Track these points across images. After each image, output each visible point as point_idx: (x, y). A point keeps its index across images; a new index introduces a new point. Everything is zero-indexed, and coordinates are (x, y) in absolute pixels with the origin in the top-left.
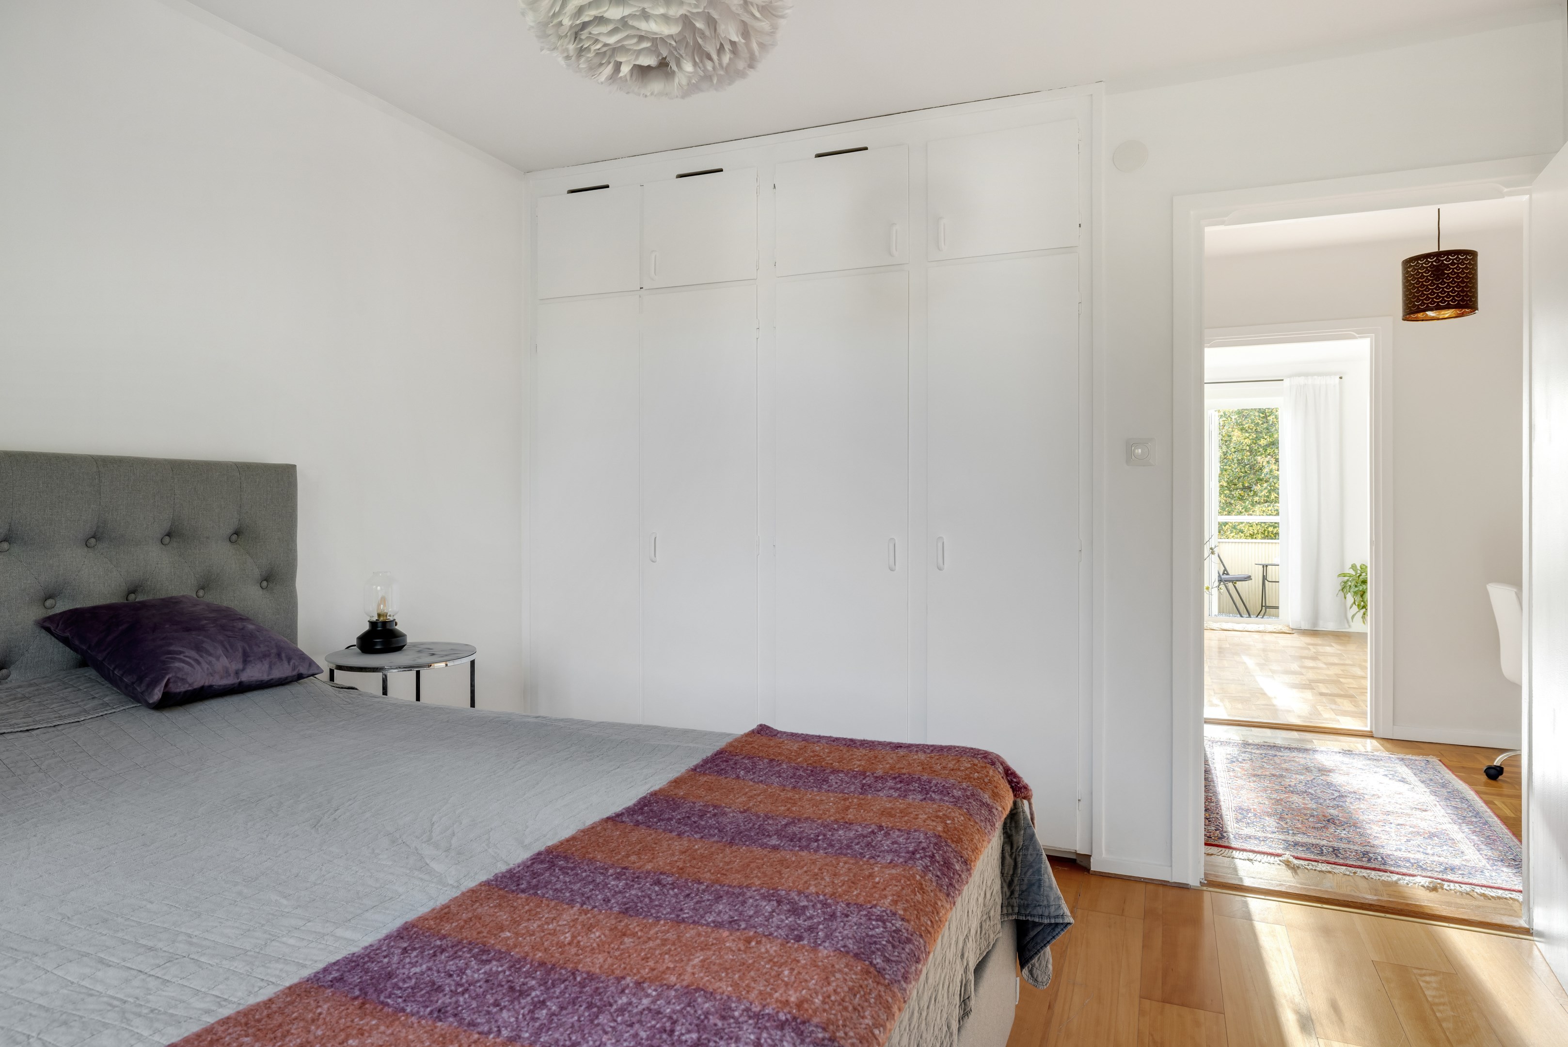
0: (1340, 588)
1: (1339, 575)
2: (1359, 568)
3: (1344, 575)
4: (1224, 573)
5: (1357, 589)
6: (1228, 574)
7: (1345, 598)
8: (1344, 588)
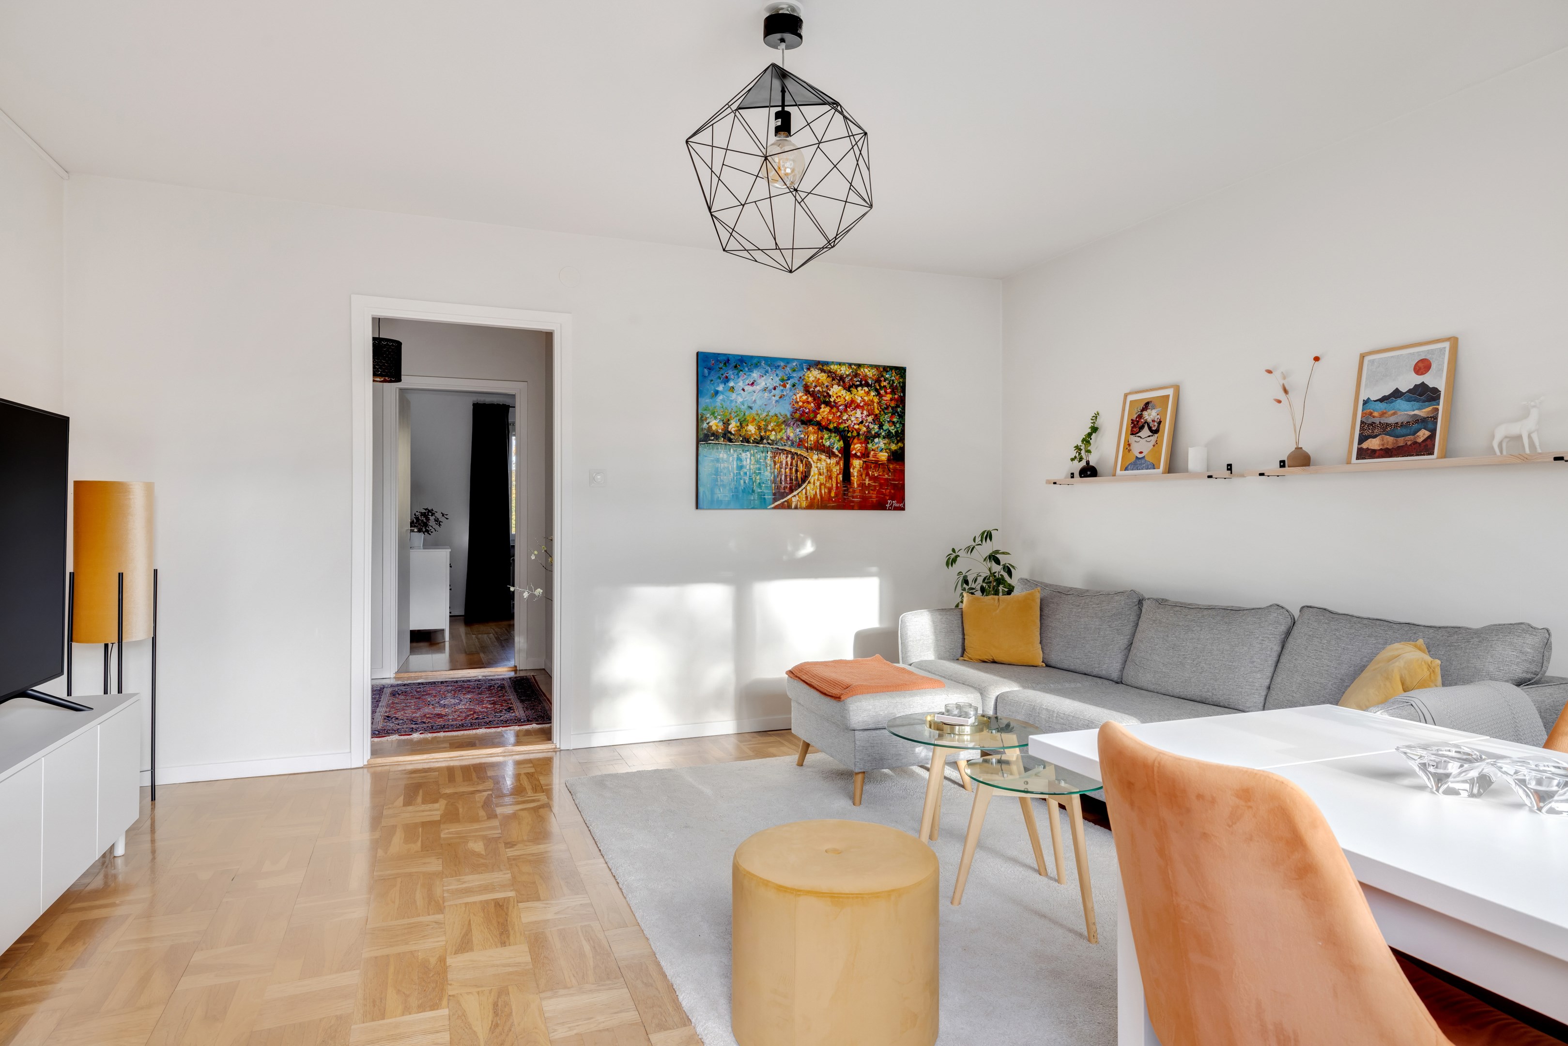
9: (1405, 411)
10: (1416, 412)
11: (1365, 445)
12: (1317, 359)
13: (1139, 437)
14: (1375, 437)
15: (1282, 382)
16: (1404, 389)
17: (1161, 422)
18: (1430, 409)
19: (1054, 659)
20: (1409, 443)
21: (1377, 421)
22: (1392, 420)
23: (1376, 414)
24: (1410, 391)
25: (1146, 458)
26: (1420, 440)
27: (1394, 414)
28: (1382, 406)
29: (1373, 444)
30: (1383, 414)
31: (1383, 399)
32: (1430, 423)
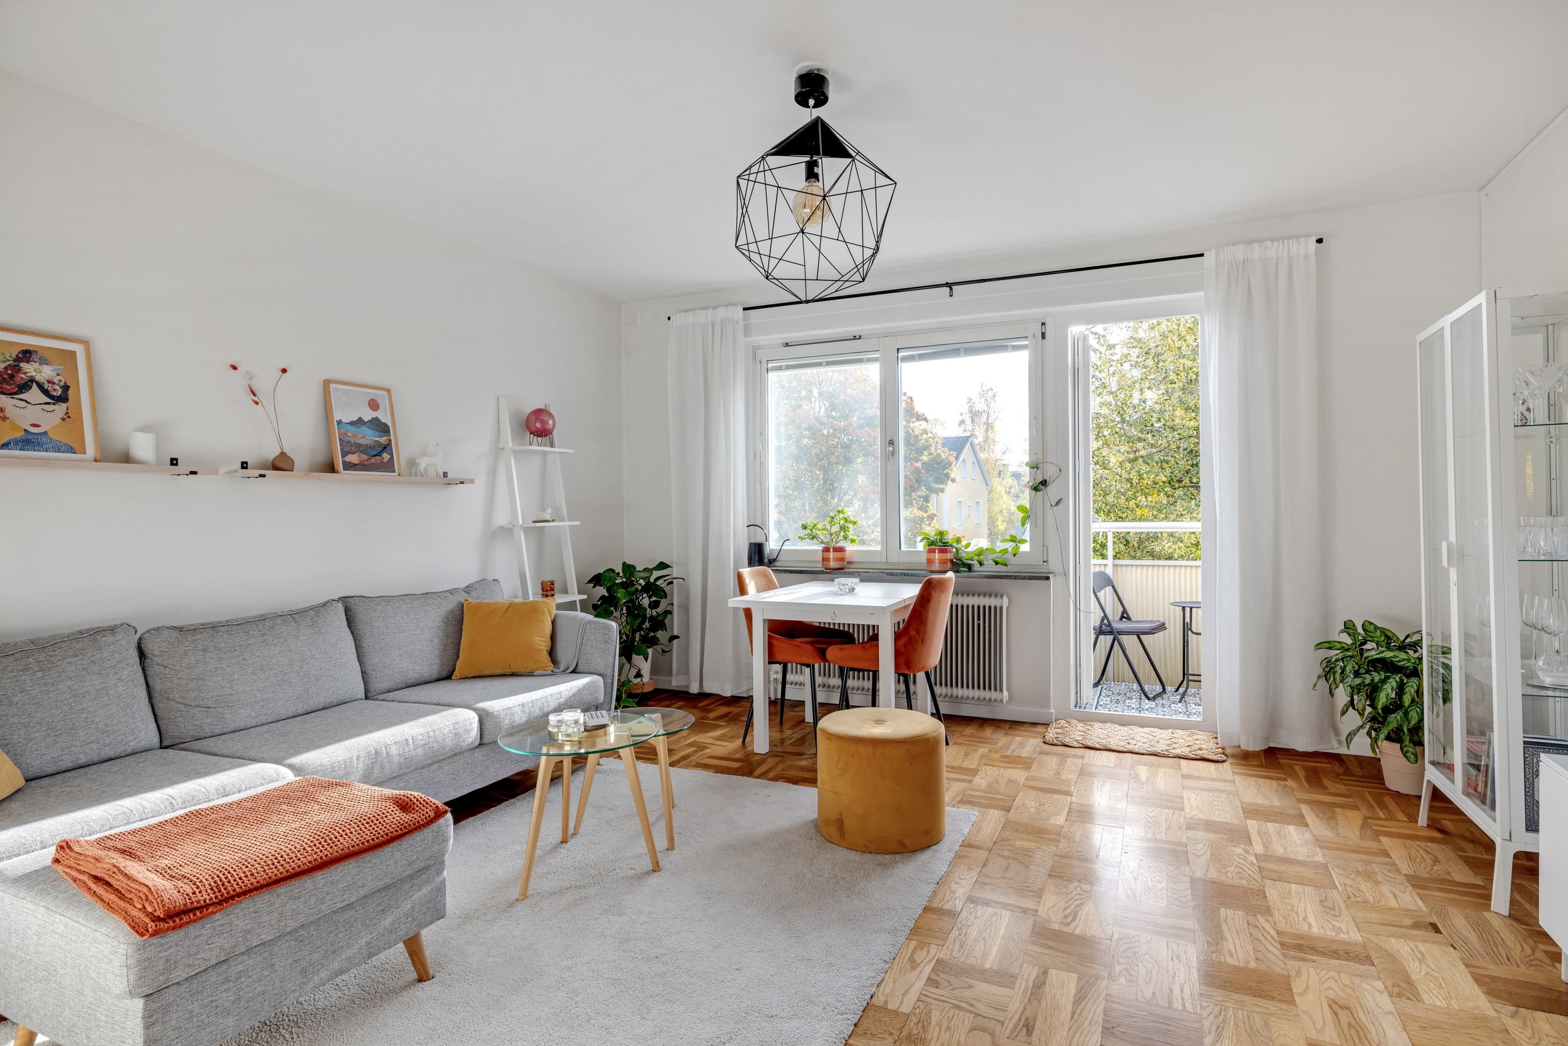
0: (1320, 671)
1: (1319, 646)
2: (1360, 630)
3: (1330, 645)
4: (1122, 617)
5: (1358, 681)
6: (1129, 618)
7: (1332, 695)
8: (1328, 670)
9: (369, 437)
10: (378, 439)
11: (348, 459)
12: (284, 371)
13: (22, 400)
14: (353, 453)
15: (249, 382)
16: (366, 419)
17: (69, 387)
18: (385, 438)
19: (38, 763)
20: (378, 462)
21: (352, 440)
22: (362, 441)
23: (349, 434)
24: (369, 421)
25: (51, 435)
26: (385, 461)
27: (363, 437)
28: (352, 429)
29: (353, 458)
30: (355, 436)
31: (352, 423)
32: (387, 447)
